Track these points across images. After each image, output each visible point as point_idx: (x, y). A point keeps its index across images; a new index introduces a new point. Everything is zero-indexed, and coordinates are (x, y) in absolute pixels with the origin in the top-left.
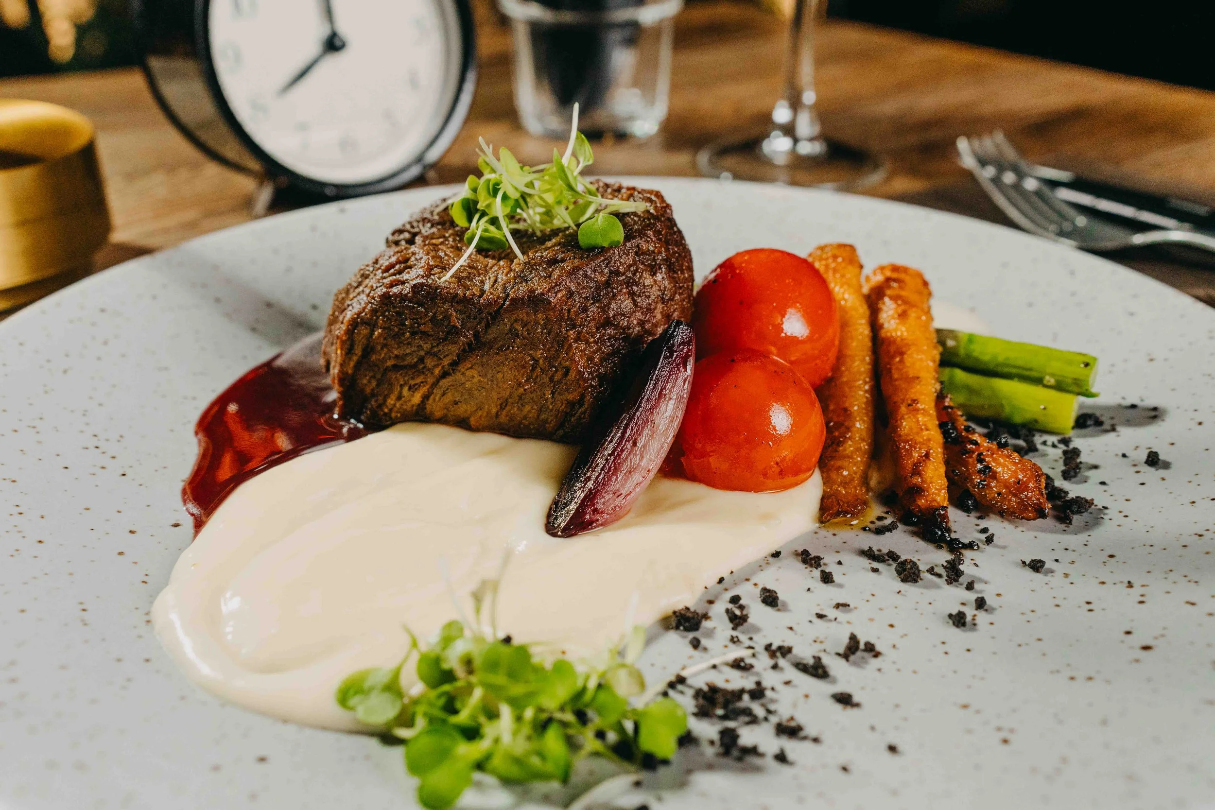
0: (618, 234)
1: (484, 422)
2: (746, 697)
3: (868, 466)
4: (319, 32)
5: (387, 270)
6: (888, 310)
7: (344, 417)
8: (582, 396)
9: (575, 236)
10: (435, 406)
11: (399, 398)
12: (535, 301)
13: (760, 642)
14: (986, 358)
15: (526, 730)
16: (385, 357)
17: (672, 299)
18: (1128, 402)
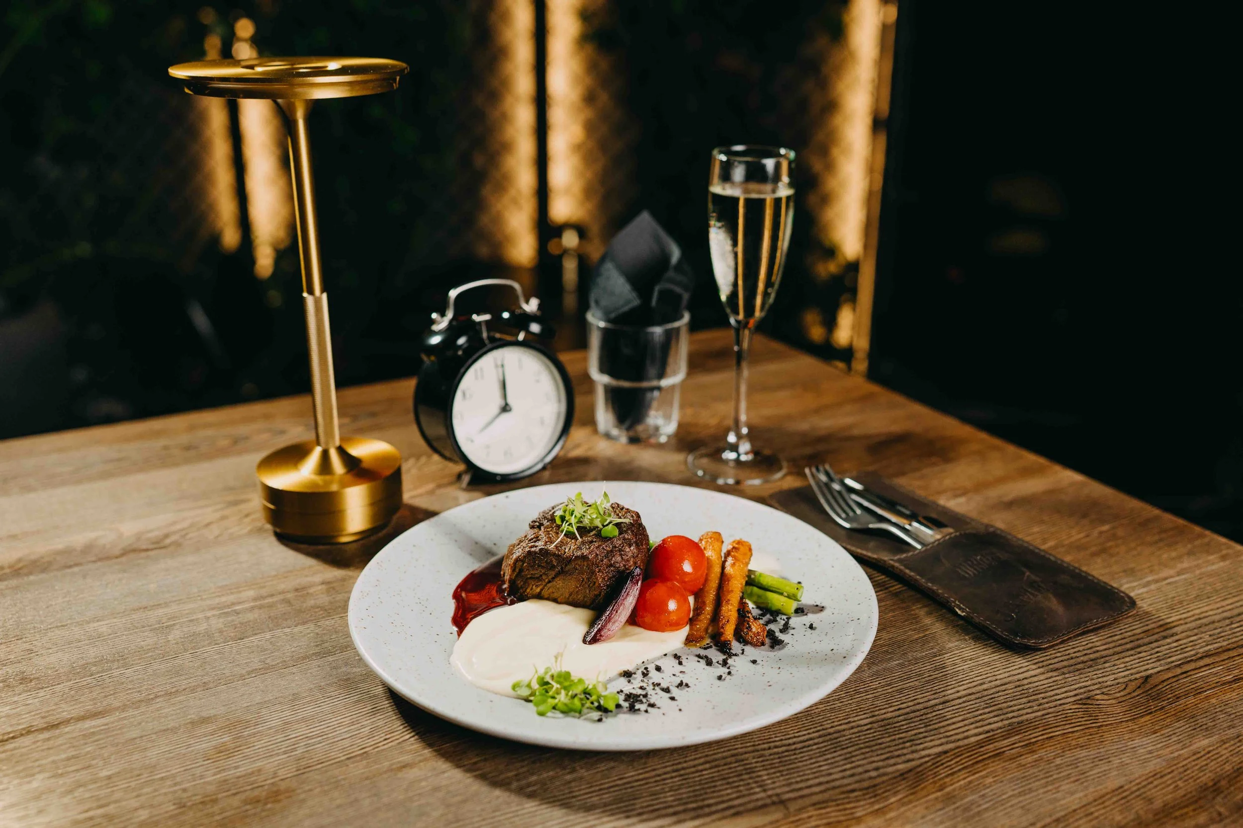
0: (616, 532)
1: (563, 601)
2: (641, 697)
3: (709, 624)
4: (498, 402)
5: (530, 540)
6: (730, 560)
7: (509, 595)
8: (600, 593)
9: (600, 530)
10: (545, 593)
11: (532, 589)
12: (584, 558)
13: (651, 681)
14: (764, 583)
15: (569, 697)
16: (527, 573)
17: (637, 556)
18: (815, 604)
